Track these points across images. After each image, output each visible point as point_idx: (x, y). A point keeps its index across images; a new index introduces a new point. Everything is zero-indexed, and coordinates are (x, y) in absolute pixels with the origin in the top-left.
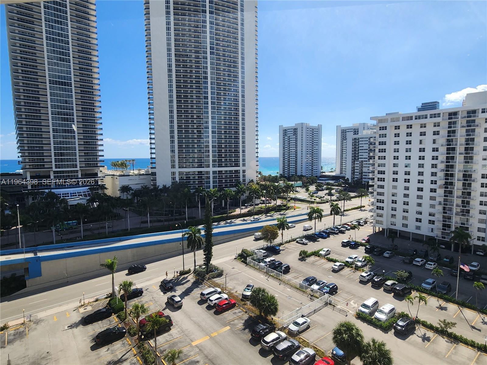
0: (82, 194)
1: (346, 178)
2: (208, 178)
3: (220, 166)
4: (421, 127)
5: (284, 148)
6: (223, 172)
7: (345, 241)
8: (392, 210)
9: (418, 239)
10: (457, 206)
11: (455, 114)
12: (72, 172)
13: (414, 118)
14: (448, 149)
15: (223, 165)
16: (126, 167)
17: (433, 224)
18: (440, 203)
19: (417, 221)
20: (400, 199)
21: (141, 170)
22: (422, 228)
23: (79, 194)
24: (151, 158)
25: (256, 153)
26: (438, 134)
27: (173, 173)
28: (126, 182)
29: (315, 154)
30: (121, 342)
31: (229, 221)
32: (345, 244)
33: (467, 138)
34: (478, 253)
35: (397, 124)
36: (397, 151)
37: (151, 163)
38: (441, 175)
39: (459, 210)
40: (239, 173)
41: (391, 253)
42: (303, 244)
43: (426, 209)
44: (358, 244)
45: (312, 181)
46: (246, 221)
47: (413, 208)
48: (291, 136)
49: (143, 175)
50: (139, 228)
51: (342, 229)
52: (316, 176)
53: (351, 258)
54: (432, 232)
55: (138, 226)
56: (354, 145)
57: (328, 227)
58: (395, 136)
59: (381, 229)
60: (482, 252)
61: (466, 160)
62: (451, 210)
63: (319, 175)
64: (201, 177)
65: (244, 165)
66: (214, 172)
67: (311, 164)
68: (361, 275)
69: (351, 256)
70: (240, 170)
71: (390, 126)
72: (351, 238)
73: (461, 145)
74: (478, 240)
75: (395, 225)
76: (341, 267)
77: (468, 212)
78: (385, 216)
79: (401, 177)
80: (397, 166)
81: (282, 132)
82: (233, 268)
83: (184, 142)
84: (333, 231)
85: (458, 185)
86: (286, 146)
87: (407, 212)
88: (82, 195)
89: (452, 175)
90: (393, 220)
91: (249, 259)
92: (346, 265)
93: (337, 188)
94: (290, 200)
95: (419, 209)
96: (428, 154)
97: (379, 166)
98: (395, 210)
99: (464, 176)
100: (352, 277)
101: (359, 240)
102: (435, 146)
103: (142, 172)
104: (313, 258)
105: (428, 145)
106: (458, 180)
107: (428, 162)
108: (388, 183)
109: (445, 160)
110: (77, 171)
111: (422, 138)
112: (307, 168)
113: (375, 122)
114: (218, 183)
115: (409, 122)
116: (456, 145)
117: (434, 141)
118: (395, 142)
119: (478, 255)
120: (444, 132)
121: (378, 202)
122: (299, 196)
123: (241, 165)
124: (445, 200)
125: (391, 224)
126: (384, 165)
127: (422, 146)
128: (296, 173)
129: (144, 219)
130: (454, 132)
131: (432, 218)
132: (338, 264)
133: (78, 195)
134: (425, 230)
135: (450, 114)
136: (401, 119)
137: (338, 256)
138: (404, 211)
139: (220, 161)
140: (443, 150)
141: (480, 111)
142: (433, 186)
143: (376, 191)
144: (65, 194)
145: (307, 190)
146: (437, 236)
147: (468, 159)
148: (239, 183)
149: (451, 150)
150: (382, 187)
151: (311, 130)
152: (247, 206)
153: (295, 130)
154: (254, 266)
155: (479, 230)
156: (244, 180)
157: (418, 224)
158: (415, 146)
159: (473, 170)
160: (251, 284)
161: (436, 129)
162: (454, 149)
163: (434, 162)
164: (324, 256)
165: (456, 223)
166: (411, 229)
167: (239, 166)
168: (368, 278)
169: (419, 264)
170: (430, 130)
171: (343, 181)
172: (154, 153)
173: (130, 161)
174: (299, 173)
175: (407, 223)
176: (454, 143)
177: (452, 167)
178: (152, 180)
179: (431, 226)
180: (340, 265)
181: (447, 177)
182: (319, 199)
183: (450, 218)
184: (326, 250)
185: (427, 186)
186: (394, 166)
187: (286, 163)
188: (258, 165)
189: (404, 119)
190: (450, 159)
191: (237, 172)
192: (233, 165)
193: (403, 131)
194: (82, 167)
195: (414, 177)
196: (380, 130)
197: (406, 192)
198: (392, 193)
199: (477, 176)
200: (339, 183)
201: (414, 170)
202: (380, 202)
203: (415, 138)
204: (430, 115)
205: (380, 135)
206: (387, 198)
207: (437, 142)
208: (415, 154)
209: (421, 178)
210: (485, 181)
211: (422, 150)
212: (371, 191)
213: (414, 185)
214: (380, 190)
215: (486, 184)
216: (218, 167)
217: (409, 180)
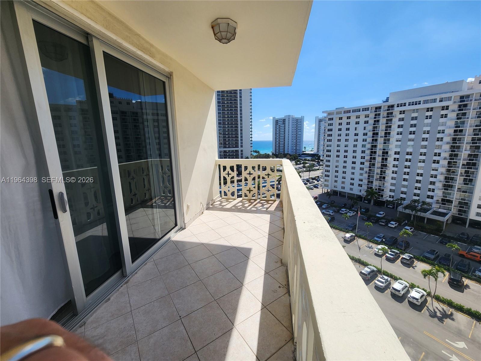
3: (225, 147)
4: (357, 118)
5: (276, 134)
6: (227, 152)
8: (335, 177)
9: (351, 197)
10: (377, 174)
11: (380, 108)
13: (351, 111)
14: (374, 134)
15: (227, 147)
17: (361, 186)
18: (366, 172)
19: (351, 185)
20: (341, 169)
22: (354, 190)
25: (251, 138)
29: (298, 138)
33: (386, 126)
34: (388, 206)
35: (340, 116)
36: (340, 135)
38: (368, 152)
39: (378, 177)
40: (239, 152)
41: (327, 206)
43: (357, 177)
45: (294, 157)
47: (348, 176)
48: (281, 125)
52: (299, 154)
54: (360, 192)
58: (339, 125)
59: (329, 191)
60: (391, 206)
61: (385, 142)
62: (373, 177)
63: (301, 153)
65: (242, 146)
66: (221, 152)
67: (295, 145)
70: (239, 150)
71: (336, 117)
73: (382, 130)
74: (390, 197)
75: (337, 187)
77: (384, 178)
78: (330, 181)
79: (342, 154)
80: (340, 147)
81: (275, 122)
85: (379, 159)
87: (345, 178)
89: (375, 152)
90: (336, 184)
93: (311, 162)
95: (353, 176)
96: (361, 137)
97: (327, 146)
98: (337, 177)
99: (383, 153)
102: (365, 132)
105: (361, 131)
106: (379, 156)
107: (360, 143)
108: (333, 159)
109: (371, 141)
111: (357, 126)
112: (292, 148)
113: (325, 115)
115: (348, 115)
116: (379, 131)
117: (365, 128)
118: (339, 129)
120: (371, 122)
121: (325, 171)
123: (240, 146)
124: (370, 170)
125: (334, 187)
126: (330, 146)
127: (356, 132)
128: (284, 152)
130: (378, 121)
131: (361, 183)
134: (356, 191)
135: (376, 108)
136: (343, 112)
138: (343, 178)
139: (225, 143)
140: (370, 134)
141: (396, 106)
142: (363, 160)
143: (325, 164)
146: (363, 195)
147: (387, 141)
149: (375, 134)
150: (329, 161)
151: (296, 120)
153: (284, 120)
155: (391, 190)
156: (242, 157)
157: (352, 187)
158: (352, 132)
159: (389, 149)
161: (367, 119)
162: (377, 134)
163: (364, 143)
165: (376, 186)
166: (347, 190)
169: (343, 213)
170: (362, 119)
171: (317, 158)
174: (286, 152)
175: (344, 186)
176: (378, 129)
177: (376, 146)
179: (360, 188)
181: (371, 154)
183: (372, 182)
185: (358, 160)
186: (338, 147)
187: (278, 145)
188: (252, 147)
189: (345, 112)
190: (374, 140)
191: (237, 151)
192: (234, 146)
193: (345, 121)
195: (350, 154)
196: (329, 120)
197: (345, 165)
198: (336, 165)
199: (391, 153)
200: (314, 159)
201: (350, 149)
202: (327, 172)
203: (352, 126)
204: (362, 109)
205: (329, 124)
206: (332, 169)
207: (366, 128)
208: (352, 137)
209: (355, 154)
210: (397, 156)
211: (356, 135)
212: (321, 164)
213: (350, 160)
214: (328, 163)
215: (397, 158)
216: (223, 148)
217: (347, 156)
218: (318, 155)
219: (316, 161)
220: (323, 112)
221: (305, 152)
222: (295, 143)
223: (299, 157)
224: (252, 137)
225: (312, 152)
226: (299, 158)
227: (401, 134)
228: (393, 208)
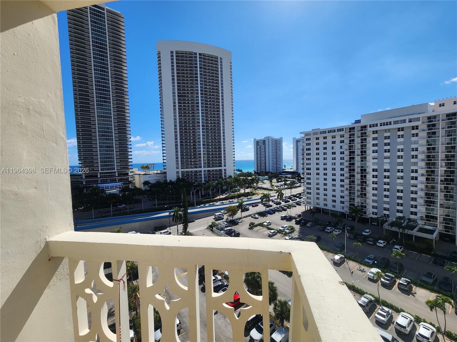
0: (118, 187)
2: (201, 175)
3: (209, 167)
4: (333, 138)
5: (257, 154)
6: (211, 171)
7: (284, 216)
8: (317, 194)
9: (334, 214)
10: (358, 191)
11: (354, 128)
12: (111, 173)
13: (327, 132)
14: (350, 152)
15: (211, 166)
16: (149, 169)
17: (344, 203)
18: (347, 189)
19: (333, 202)
20: (322, 187)
21: (158, 171)
22: (336, 207)
23: (116, 187)
24: (163, 163)
25: (233, 157)
26: (343, 142)
27: (178, 172)
28: (147, 178)
29: (278, 157)
31: (211, 203)
32: (283, 218)
33: (362, 145)
35: (317, 136)
36: (318, 154)
37: (164, 166)
38: (347, 170)
39: (359, 194)
40: (222, 171)
41: (312, 224)
42: (256, 218)
43: (338, 194)
44: (292, 218)
45: (276, 175)
46: (223, 203)
47: (330, 193)
48: (262, 145)
49: (159, 173)
50: (150, 209)
51: (285, 208)
52: (280, 172)
53: (282, 227)
54: (343, 209)
57: (275, 207)
58: (317, 145)
59: (312, 208)
61: (362, 160)
62: (354, 193)
63: (282, 171)
64: (196, 174)
65: (225, 166)
66: (205, 171)
67: (275, 164)
70: (222, 169)
71: (313, 137)
72: (288, 214)
73: (358, 149)
74: (373, 214)
75: (319, 205)
76: (274, 233)
77: (365, 195)
78: (312, 198)
79: (321, 172)
80: (319, 165)
81: (256, 143)
82: (204, 234)
83: (184, 151)
84: (278, 209)
85: (358, 177)
86: (258, 152)
87: (327, 196)
89: (354, 170)
90: (318, 201)
91: (214, 229)
92: (278, 232)
93: (292, 180)
94: (257, 188)
95: (334, 193)
96: (338, 156)
97: (307, 165)
98: (319, 195)
99: (361, 170)
101: (293, 215)
102: (342, 150)
104: (258, 228)
105: (338, 150)
106: (357, 173)
107: (338, 161)
108: (313, 176)
109: (348, 159)
110: (115, 172)
111: (333, 145)
112: (273, 166)
113: (303, 135)
114: (208, 178)
115: (325, 135)
116: (355, 149)
117: (341, 147)
118: (317, 148)
119: (373, 224)
120: (347, 141)
121: (307, 189)
122: (264, 186)
123: (223, 166)
124: (350, 187)
125: (317, 204)
126: (310, 164)
127: (333, 151)
129: (154, 203)
130: (353, 140)
131: (342, 200)
132: (272, 231)
134: (338, 208)
135: (350, 129)
136: (319, 133)
137: (276, 226)
138: (324, 195)
139: (209, 163)
140: (347, 153)
141: (369, 126)
142: (342, 178)
143: (305, 181)
144: (107, 187)
145: (271, 181)
146: (346, 212)
147: (364, 159)
149: (352, 153)
150: (309, 179)
151: (275, 141)
152: (227, 193)
153: (264, 141)
154: (217, 233)
155: (373, 207)
156: (225, 176)
157: (334, 204)
158: (329, 151)
159: (367, 166)
161: (342, 139)
162: (354, 152)
163: (342, 161)
164: (267, 226)
165: (358, 202)
166: (330, 207)
167: (222, 167)
169: (328, 231)
170: (338, 139)
171: (297, 175)
172: (165, 159)
173: (152, 165)
174: (267, 170)
175: (326, 203)
177: (353, 164)
178: (164, 177)
179: (342, 205)
181: (350, 171)
182: (277, 187)
183: (354, 199)
184: (268, 222)
185: (338, 178)
186: (317, 165)
187: (259, 164)
188: (235, 166)
189: (321, 133)
190: (352, 159)
191: (220, 170)
192: (218, 166)
193: (321, 141)
194: (118, 169)
195: (330, 172)
196: (307, 140)
197: (325, 182)
198: (316, 183)
199: (369, 170)
200: (294, 176)
201: (329, 167)
202: (309, 189)
203: (329, 145)
204: (337, 130)
205: (307, 144)
206: (313, 186)
207: (343, 147)
208: (330, 156)
209: (334, 172)
210: (375, 173)
211: (334, 153)
212: (302, 182)
213: (330, 177)
214: (308, 181)
215: (376, 175)
216: (207, 167)
217: (326, 173)
218: (298, 172)
219: (296, 178)
220: (301, 133)
221: (285, 170)
222: (275, 162)
223: (280, 174)
224: (235, 157)
225: (292, 170)
226: (280, 176)
227: (376, 152)
228: (378, 225)
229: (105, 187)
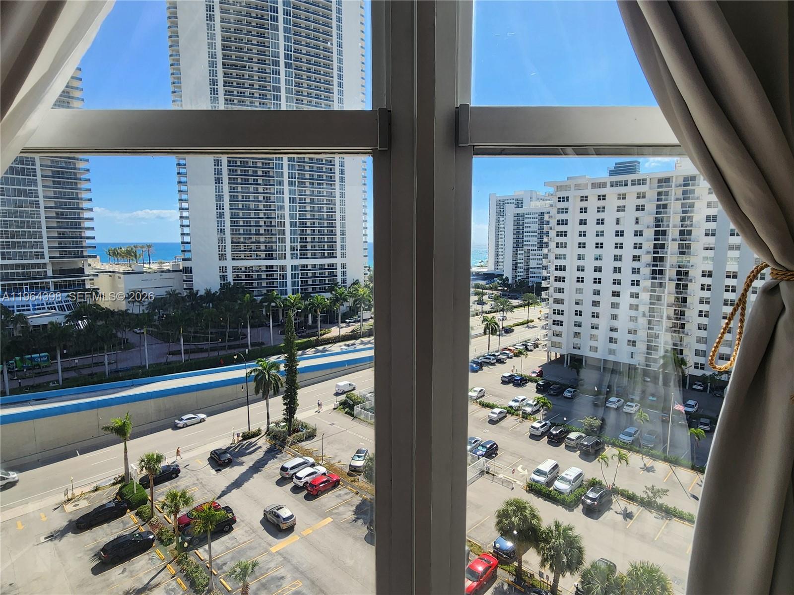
0: (56, 305)
1: (504, 277)
2: (284, 277)
3: (304, 256)
4: (619, 198)
6: (309, 267)
7: (507, 375)
8: (575, 325)
9: (612, 368)
10: (668, 318)
11: (667, 180)
12: (33, 265)
13: (608, 185)
14: (657, 233)
15: (309, 255)
16: (136, 258)
17: (634, 345)
18: (644, 315)
19: (610, 342)
20: (587, 309)
21: (164, 263)
22: (617, 353)
23: (49, 306)
24: (183, 243)
25: (364, 235)
26: (643, 210)
27: (223, 269)
28: (136, 283)
30: (147, 557)
32: (507, 380)
33: (683, 217)
34: (695, 387)
35: (584, 193)
36: (583, 234)
37: (183, 251)
38: (646, 271)
39: (670, 325)
40: (336, 269)
41: (574, 391)
43: (623, 324)
44: (526, 380)
47: (605, 322)
49: (169, 271)
50: (165, 363)
51: (501, 356)
53: (516, 401)
54: (632, 357)
55: (163, 360)
56: (516, 224)
57: (479, 355)
58: (581, 212)
59: (558, 356)
60: (700, 385)
61: (681, 250)
62: (659, 324)
64: (272, 275)
65: (343, 255)
66: (294, 268)
68: (532, 427)
69: (516, 398)
70: (336, 264)
71: (574, 195)
72: (515, 370)
73: (674, 226)
74: (696, 367)
75: (579, 349)
76: (501, 415)
77: (683, 326)
78: (564, 335)
79: (589, 275)
80: (583, 259)
82: (332, 424)
83: (241, 215)
84: (488, 361)
85: (670, 287)
87: (597, 328)
88: (54, 307)
89: (661, 272)
90: (576, 341)
91: (357, 409)
92: (509, 412)
95: (614, 323)
96: (629, 240)
97: (557, 258)
98: (580, 326)
99: (679, 273)
100: (518, 429)
101: (527, 373)
102: (638, 228)
103: (167, 266)
105: (629, 228)
106: (670, 280)
107: (628, 252)
108: (570, 285)
109: (652, 249)
110: (44, 265)
111: (620, 215)
113: (551, 190)
114: (301, 286)
115: (602, 191)
116: (668, 226)
117: (637, 221)
118: (581, 220)
119: (695, 389)
120: (651, 207)
121: (554, 313)
123: (339, 255)
124: (651, 310)
125: (574, 348)
126: (564, 257)
127: (619, 228)
129: (174, 348)
130: (665, 206)
131: (632, 337)
132: (497, 410)
133: (48, 308)
135: (660, 180)
136: (589, 186)
137: (496, 398)
138: (593, 328)
139: (304, 248)
140: (649, 233)
142: (635, 289)
143: (552, 297)
144: (23, 306)
146: (639, 364)
147: (684, 249)
148: (336, 284)
149: (660, 234)
150: (561, 290)
152: (350, 322)
154: (366, 420)
155: (698, 353)
156: (344, 281)
157: (613, 346)
158: (610, 228)
159: (691, 264)
160: (363, 449)
161: (641, 202)
162: (664, 233)
163: (637, 252)
164: (476, 399)
165: (666, 343)
166: (602, 354)
168: (542, 430)
169: (614, 407)
170: (631, 202)
171: (500, 282)
172: (188, 234)
173: (143, 247)
175: (596, 346)
176: (665, 223)
177: (662, 259)
178: (184, 281)
179: (632, 349)
180: (501, 412)
181: (654, 275)
183: (657, 336)
184: (478, 389)
186: (579, 259)
189: (594, 186)
190: (659, 247)
191: (331, 266)
192: (326, 255)
193: (593, 204)
194: (54, 258)
195: (607, 276)
196: (559, 201)
197: (596, 298)
198: (576, 300)
199: (695, 273)
200: (492, 283)
201: (608, 264)
202: (558, 314)
203: (610, 216)
204: (632, 181)
205: (559, 209)
206: (568, 308)
207: (641, 221)
208: (609, 240)
209: (617, 276)
210: (707, 281)
211: (620, 234)
212: (544, 297)
213: (607, 288)
214: (559, 296)
215: (708, 285)
216: (300, 258)
217: (600, 279)
218: (501, 275)
220: (546, 184)
224: (367, 235)
227: (713, 235)
228: (705, 390)
229: (18, 306)
